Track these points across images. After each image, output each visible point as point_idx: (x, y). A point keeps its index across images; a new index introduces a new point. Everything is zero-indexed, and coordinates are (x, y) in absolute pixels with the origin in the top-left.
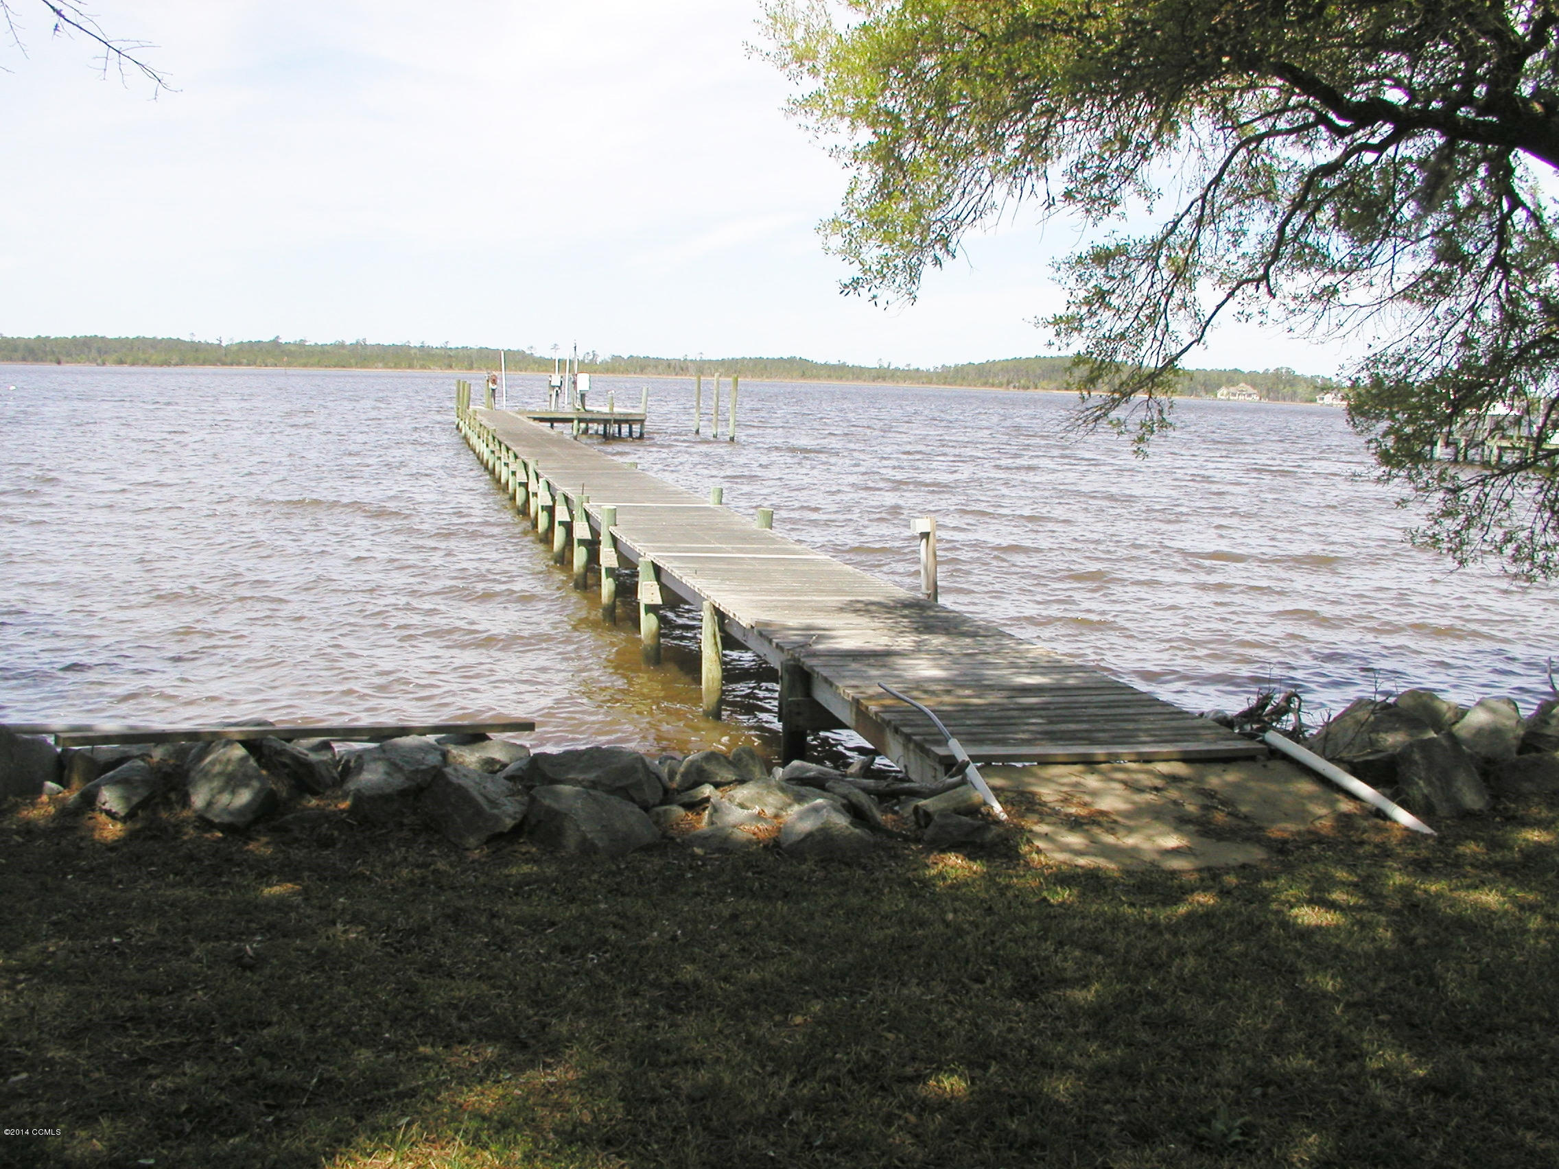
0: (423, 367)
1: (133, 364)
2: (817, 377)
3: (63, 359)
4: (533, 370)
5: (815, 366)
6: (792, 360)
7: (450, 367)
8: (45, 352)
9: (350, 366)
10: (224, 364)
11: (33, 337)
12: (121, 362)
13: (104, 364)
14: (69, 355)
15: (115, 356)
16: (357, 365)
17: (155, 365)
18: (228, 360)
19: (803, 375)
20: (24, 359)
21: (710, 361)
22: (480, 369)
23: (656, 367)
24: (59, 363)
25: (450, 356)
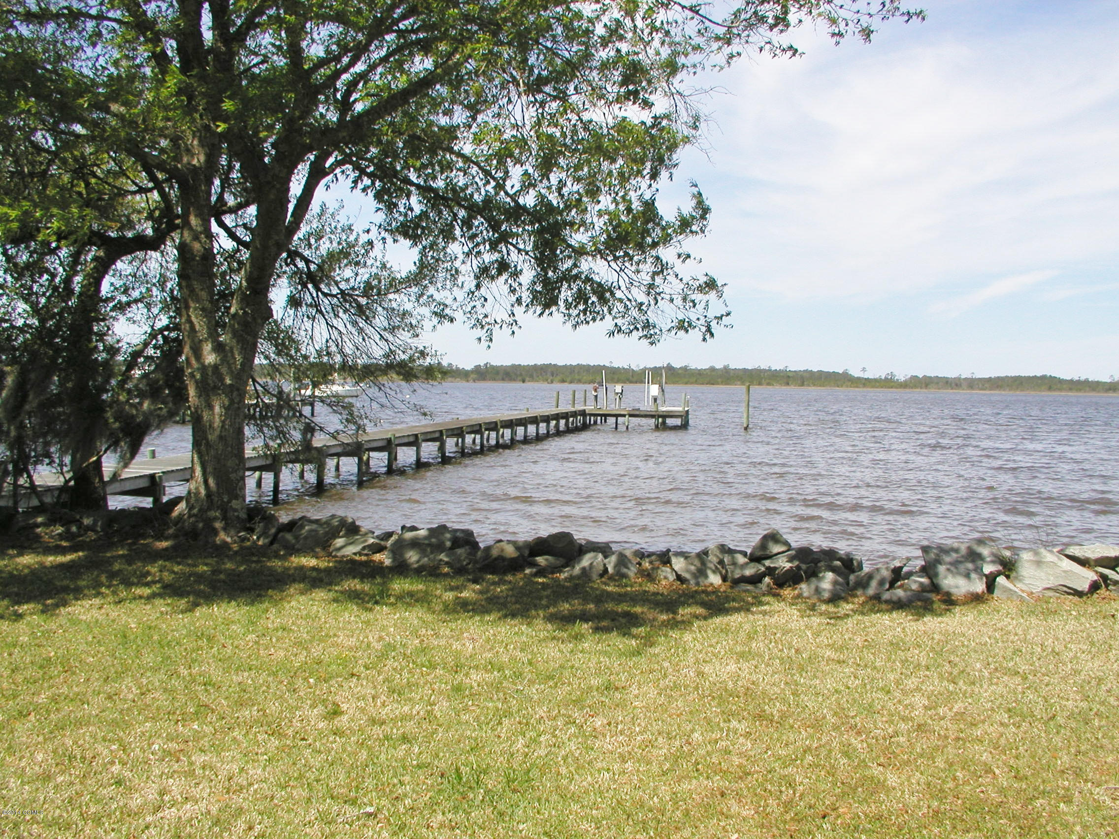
0: (768, 384)
1: (571, 382)
2: (1060, 390)
3: (527, 379)
4: (847, 386)
5: (1061, 381)
6: (1043, 377)
7: (788, 384)
8: (516, 374)
9: (718, 384)
10: (631, 382)
11: (509, 364)
12: (563, 381)
13: (552, 382)
14: (531, 376)
15: (559, 378)
16: (722, 383)
17: (585, 383)
18: (635, 379)
19: (1050, 389)
20: (503, 379)
21: (980, 379)
22: (809, 385)
23: (937, 383)
24: (524, 381)
25: (789, 377)
